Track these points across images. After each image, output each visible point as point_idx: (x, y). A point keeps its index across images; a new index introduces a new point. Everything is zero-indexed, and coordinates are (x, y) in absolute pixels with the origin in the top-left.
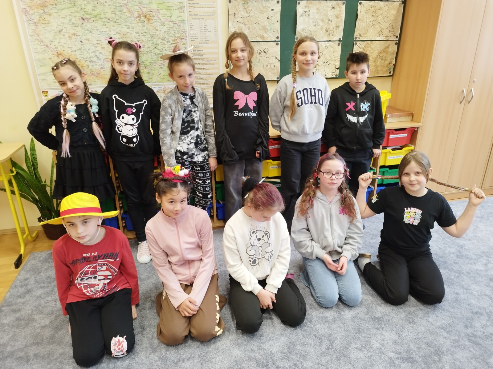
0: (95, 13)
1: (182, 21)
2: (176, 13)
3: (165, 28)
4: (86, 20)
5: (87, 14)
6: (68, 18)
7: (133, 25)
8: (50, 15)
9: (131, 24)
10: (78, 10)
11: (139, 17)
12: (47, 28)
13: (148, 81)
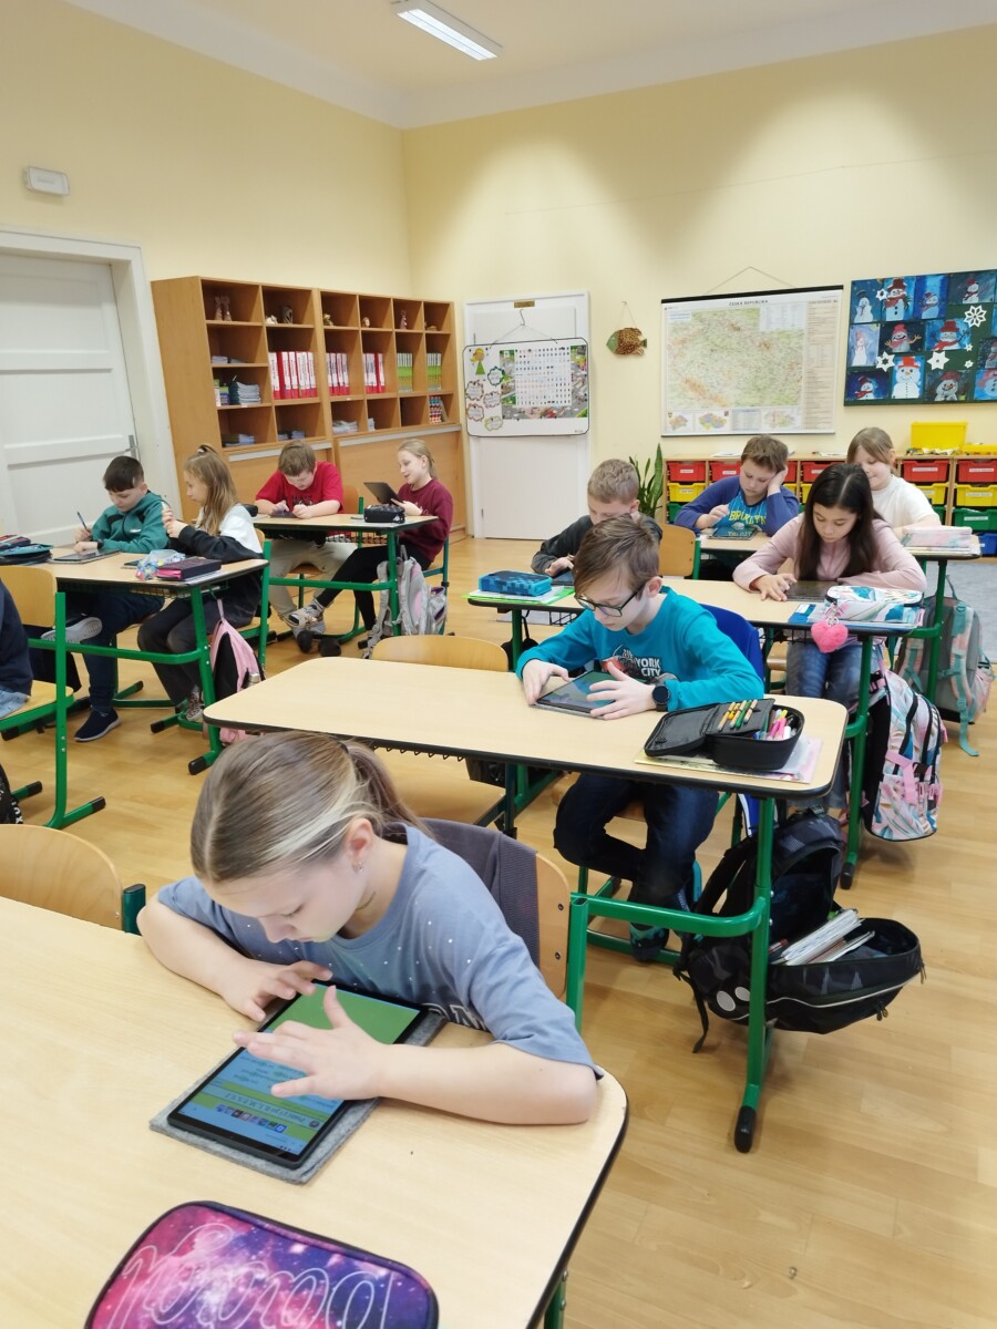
0: (723, 345)
1: (800, 348)
2: (795, 340)
3: (782, 355)
4: (714, 351)
5: (716, 345)
6: (700, 350)
7: (753, 353)
8: (687, 348)
10: (709, 343)
11: (760, 346)
12: (682, 360)
13: (759, 404)
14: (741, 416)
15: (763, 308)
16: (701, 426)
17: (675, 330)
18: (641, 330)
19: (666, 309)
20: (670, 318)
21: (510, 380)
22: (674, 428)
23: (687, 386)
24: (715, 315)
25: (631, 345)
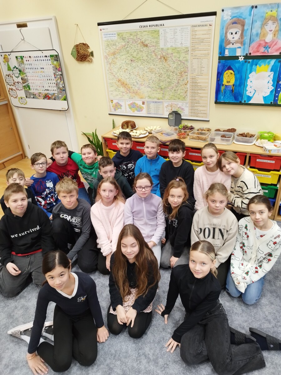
0: (138, 57)
1: (187, 60)
2: (183, 55)
3: (175, 65)
4: (133, 61)
5: (134, 57)
6: (125, 60)
7: (157, 64)
8: (117, 58)
9: (156, 63)
10: (130, 55)
11: (161, 58)
12: (115, 66)
13: (162, 99)
14: (152, 105)
15: (161, 30)
16: (129, 110)
17: (108, 45)
18: (89, 45)
19: (101, 30)
20: (104, 36)
21: (25, 75)
22: (115, 110)
23: (119, 84)
24: (131, 35)
25: (84, 55)
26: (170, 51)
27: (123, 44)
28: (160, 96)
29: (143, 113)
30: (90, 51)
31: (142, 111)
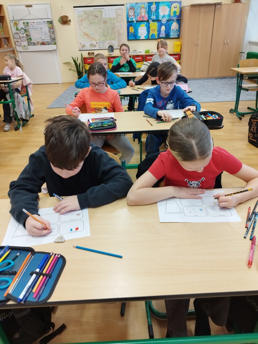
0: (93, 22)
2: (113, 21)
4: (91, 24)
5: (91, 22)
6: (87, 23)
8: (83, 23)
9: (102, 24)
10: (89, 21)
11: (104, 22)
12: (82, 26)
13: (105, 40)
14: (101, 44)
15: (103, 10)
16: (90, 47)
17: (79, 17)
18: (68, 16)
19: (75, 10)
20: (76, 12)
21: (28, 32)
22: (82, 48)
23: (84, 35)
24: (90, 12)
25: (66, 21)
26: (107, 19)
27: (86, 16)
28: (104, 39)
29: (97, 48)
30: (69, 19)
31: (96, 47)
